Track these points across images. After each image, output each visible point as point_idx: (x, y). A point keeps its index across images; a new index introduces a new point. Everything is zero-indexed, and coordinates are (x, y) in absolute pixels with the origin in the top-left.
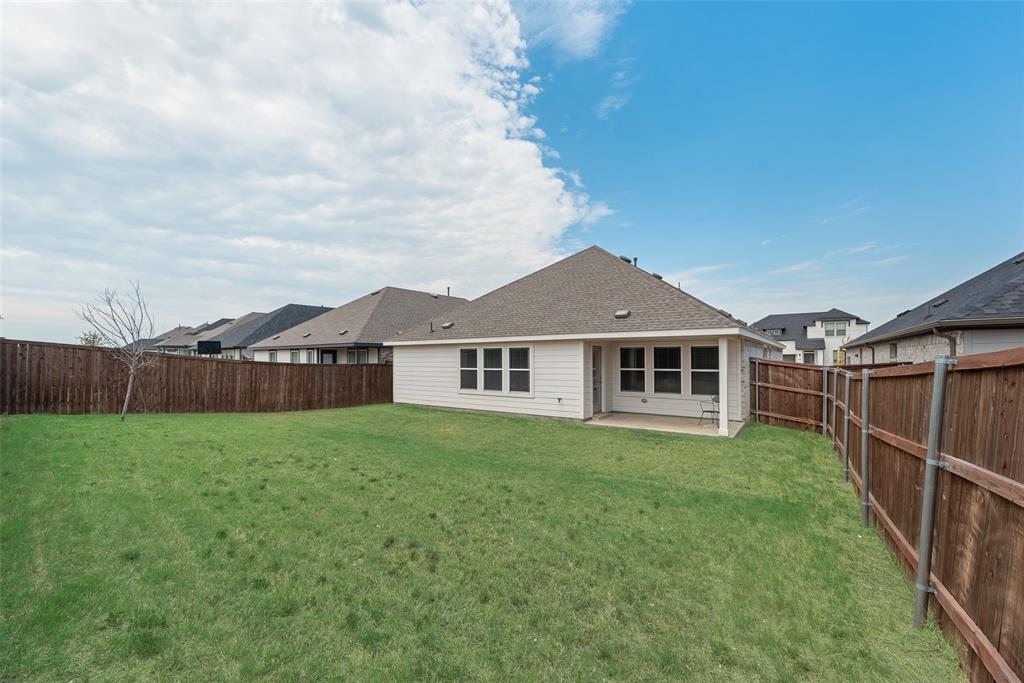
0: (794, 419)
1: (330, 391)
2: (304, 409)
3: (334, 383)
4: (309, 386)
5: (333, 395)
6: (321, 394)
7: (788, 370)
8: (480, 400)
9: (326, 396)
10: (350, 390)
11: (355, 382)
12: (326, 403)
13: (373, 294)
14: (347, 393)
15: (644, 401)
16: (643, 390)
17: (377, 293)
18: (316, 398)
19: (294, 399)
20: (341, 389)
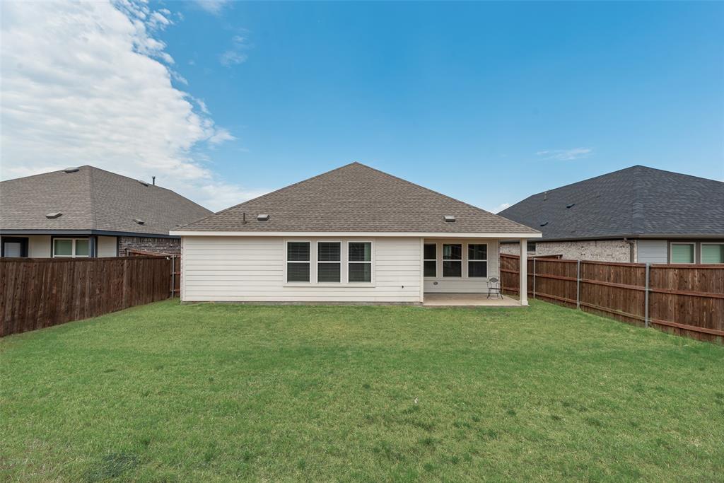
0: (511, 289)
1: (83, 295)
2: (44, 326)
3: (88, 284)
4: (54, 291)
5: (87, 299)
6: (70, 300)
7: (509, 260)
8: (314, 291)
9: (78, 303)
10: (108, 290)
11: (115, 280)
12: (77, 312)
13: (68, 172)
14: (103, 295)
15: (436, 283)
16: (435, 276)
17: (76, 171)
18: (63, 307)
19: (29, 312)
20: (98, 292)
